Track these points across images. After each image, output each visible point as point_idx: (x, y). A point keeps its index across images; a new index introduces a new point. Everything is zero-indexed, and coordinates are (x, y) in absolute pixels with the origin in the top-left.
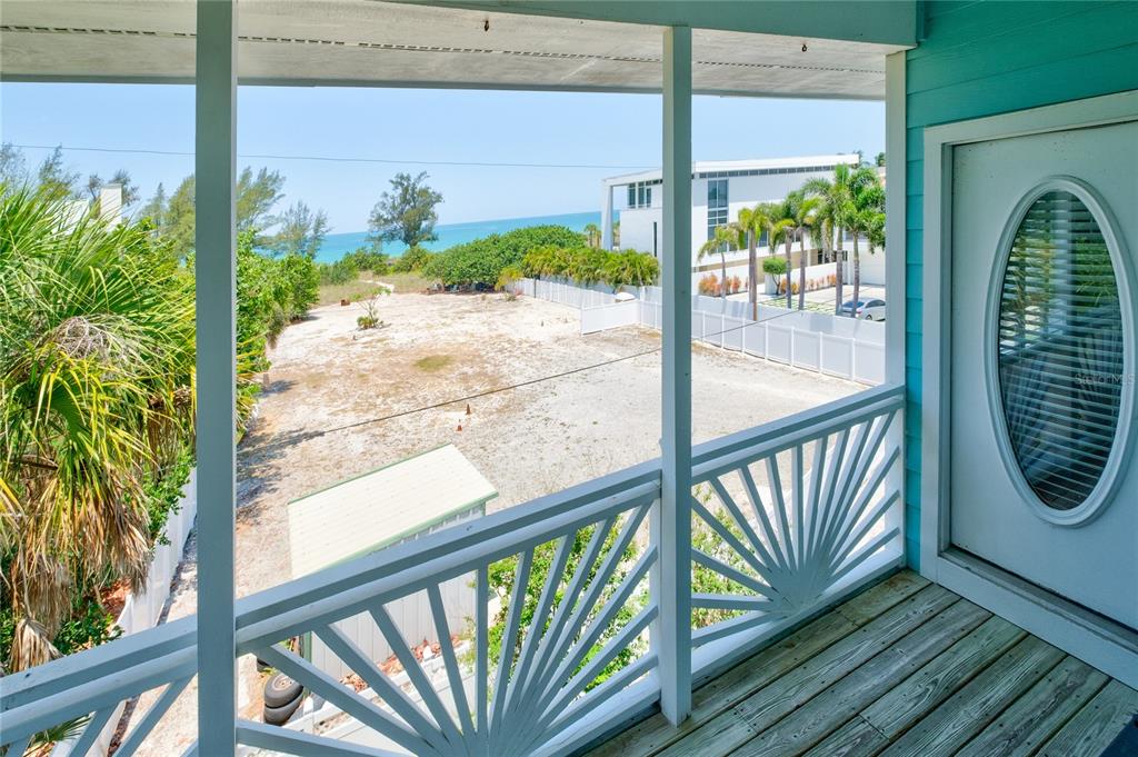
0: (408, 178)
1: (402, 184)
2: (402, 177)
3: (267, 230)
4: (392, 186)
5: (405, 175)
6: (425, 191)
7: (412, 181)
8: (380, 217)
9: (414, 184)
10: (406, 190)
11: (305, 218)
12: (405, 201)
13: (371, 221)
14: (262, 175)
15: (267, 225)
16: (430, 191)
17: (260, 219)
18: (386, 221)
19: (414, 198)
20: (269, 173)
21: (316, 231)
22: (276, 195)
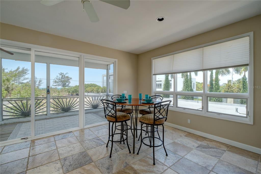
0: (63, 74)
1: (62, 75)
2: (62, 73)
3: (24, 81)
4: (59, 75)
5: (63, 73)
6: (67, 77)
7: (64, 74)
8: (56, 81)
9: (65, 75)
10: (63, 76)
11: (36, 80)
12: (62, 78)
13: (53, 82)
14: (23, 69)
15: (24, 80)
16: (69, 77)
17: (22, 78)
18: (57, 82)
19: (65, 78)
20: (25, 68)
21: (39, 83)
22: (27, 73)
